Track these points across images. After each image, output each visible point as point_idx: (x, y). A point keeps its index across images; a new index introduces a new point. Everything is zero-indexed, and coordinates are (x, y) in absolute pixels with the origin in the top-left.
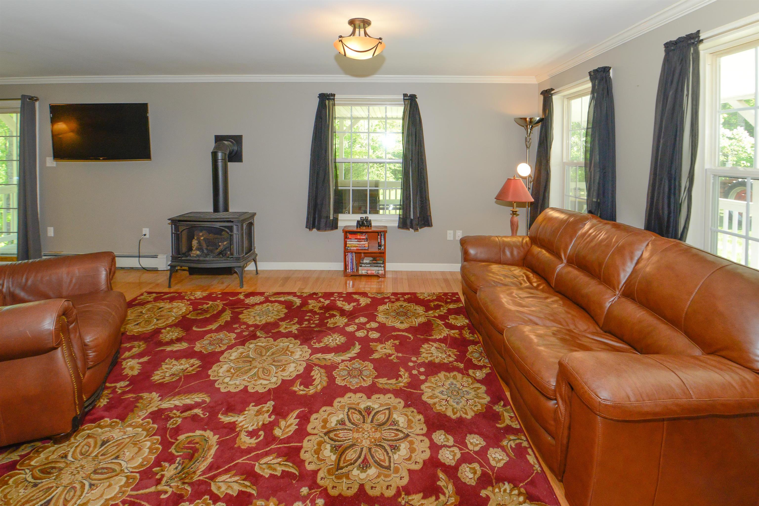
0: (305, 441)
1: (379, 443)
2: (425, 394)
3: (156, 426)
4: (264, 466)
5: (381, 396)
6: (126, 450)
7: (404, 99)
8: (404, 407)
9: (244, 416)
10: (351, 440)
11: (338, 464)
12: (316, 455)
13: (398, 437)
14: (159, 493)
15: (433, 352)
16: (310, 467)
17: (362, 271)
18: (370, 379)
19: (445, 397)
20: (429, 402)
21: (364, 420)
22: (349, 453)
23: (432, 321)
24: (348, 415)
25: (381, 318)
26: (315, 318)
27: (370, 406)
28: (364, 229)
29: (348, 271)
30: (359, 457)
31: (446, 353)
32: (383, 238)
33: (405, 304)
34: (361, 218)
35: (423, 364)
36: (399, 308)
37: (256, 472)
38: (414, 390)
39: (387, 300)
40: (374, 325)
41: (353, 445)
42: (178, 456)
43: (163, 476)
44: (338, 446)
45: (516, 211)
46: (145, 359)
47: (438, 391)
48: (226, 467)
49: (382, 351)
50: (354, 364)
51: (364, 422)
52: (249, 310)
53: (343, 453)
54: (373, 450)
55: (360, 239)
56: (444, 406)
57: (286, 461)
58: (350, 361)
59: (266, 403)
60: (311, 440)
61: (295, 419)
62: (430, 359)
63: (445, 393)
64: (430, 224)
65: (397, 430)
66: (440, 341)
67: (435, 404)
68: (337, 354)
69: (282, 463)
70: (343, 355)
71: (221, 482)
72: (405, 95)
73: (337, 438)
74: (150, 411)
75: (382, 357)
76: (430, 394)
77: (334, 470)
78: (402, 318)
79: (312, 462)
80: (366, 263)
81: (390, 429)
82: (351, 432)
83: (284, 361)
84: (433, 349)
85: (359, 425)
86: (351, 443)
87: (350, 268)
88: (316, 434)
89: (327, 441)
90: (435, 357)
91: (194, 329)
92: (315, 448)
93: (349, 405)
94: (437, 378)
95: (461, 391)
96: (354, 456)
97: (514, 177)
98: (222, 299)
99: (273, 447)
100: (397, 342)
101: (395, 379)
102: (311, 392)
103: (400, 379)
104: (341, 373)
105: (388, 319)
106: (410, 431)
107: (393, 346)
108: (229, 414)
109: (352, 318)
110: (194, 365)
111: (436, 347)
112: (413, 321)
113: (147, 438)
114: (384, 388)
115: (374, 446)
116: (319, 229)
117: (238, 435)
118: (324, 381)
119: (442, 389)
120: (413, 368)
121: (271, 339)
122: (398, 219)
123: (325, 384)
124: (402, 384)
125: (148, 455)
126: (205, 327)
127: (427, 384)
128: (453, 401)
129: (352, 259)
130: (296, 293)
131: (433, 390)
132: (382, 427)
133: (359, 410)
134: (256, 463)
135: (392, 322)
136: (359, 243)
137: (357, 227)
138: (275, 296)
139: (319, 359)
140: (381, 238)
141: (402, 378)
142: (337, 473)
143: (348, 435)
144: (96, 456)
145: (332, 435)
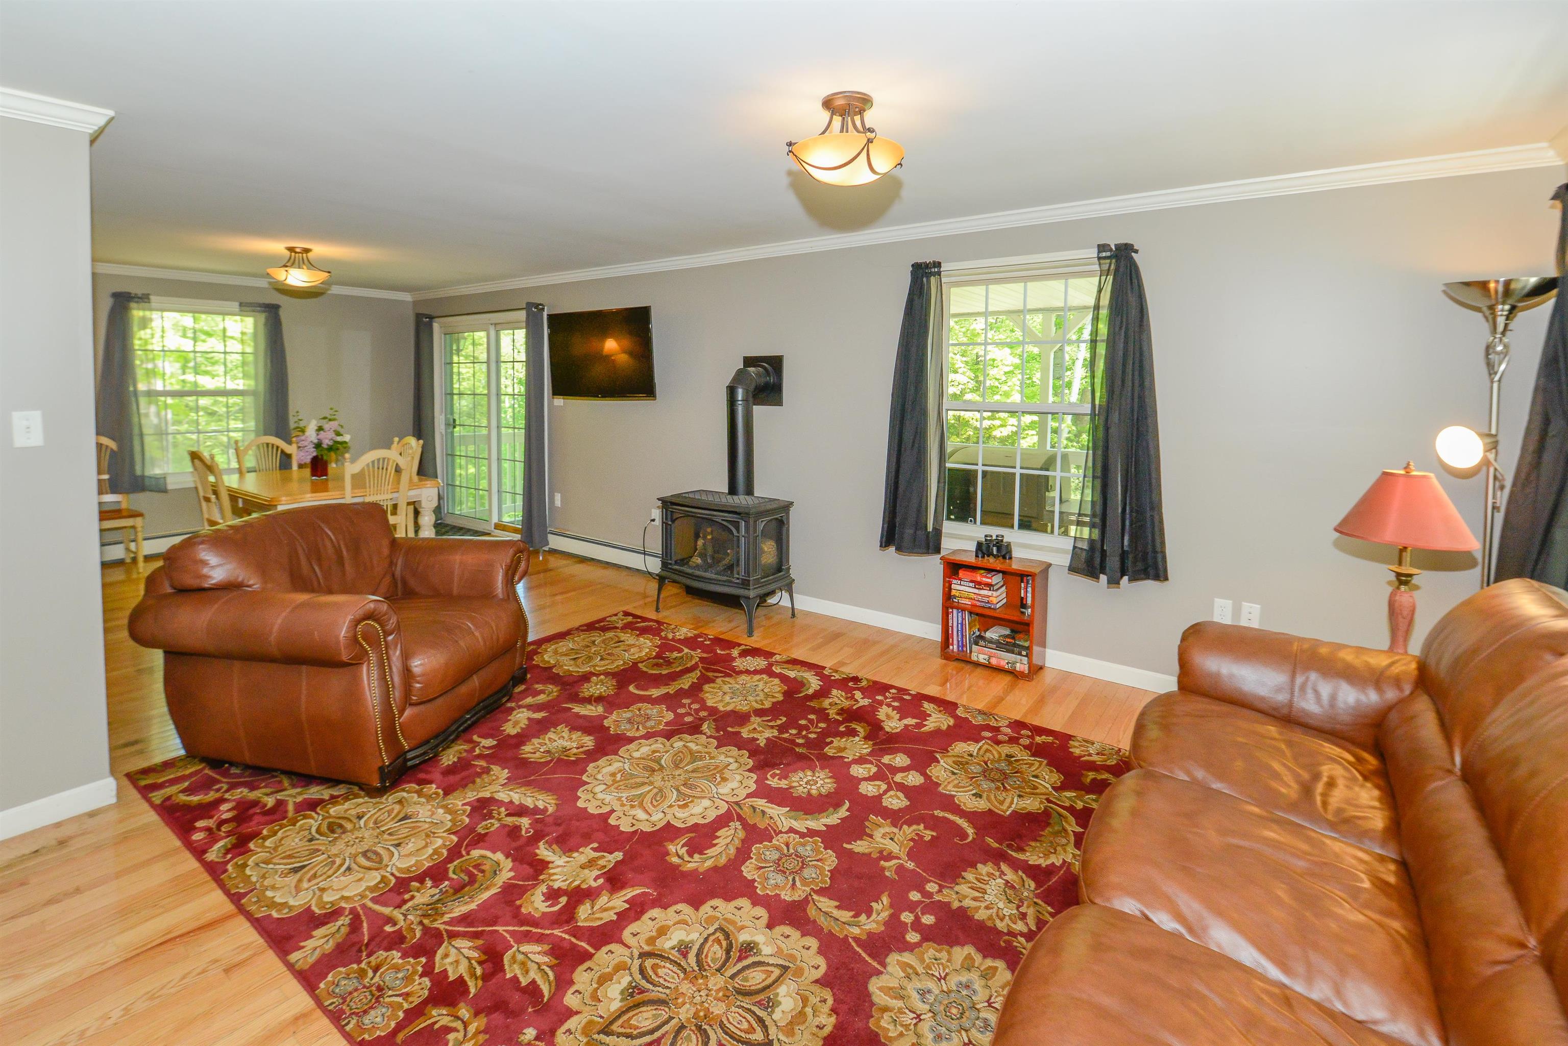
0: (605, 949)
1: (706, 1027)
2: (883, 977)
3: (467, 820)
4: (520, 957)
5: (795, 934)
6: (413, 840)
7: (1099, 258)
8: (816, 981)
9: (568, 859)
10: (668, 991)
11: (611, 1023)
12: (597, 983)
13: (750, 1036)
14: (391, 921)
15: (989, 891)
16: (571, 1000)
17: (980, 655)
18: (808, 889)
19: (922, 1007)
20: (875, 999)
21: (723, 965)
22: (644, 1014)
23: (1054, 814)
24: (706, 940)
25: (940, 771)
26: (817, 727)
27: (756, 944)
28: (991, 562)
29: (951, 647)
30: (652, 1032)
31: (1018, 907)
32: (1029, 589)
33: (1022, 755)
34: (986, 536)
35: (941, 909)
36: (999, 761)
37: (502, 960)
38: (870, 955)
39: (987, 734)
40: (914, 779)
41: (663, 1002)
42: (449, 879)
43: (413, 897)
44: (639, 989)
45: (1410, 575)
46: (539, 715)
47: (919, 986)
48: (480, 929)
49: (882, 841)
50: (803, 845)
51: (718, 970)
52: (727, 679)
53: (637, 1005)
54: (685, 1033)
55: (980, 583)
56: (902, 1026)
57: (551, 967)
58: (802, 835)
59: (611, 853)
60: (612, 953)
61: (624, 902)
62: (967, 903)
63: (931, 998)
64: (1161, 573)
65: (761, 1021)
66: (1034, 872)
67: (886, 1009)
68: (793, 813)
69: (545, 967)
70: (802, 819)
71: (456, 948)
72: (1102, 248)
73: (651, 973)
74: (481, 795)
75: (870, 854)
76: (894, 984)
77: (598, 1028)
78: (986, 785)
79: (580, 993)
80: (991, 641)
81: (750, 1010)
82: (682, 975)
83: (699, 789)
84: (995, 887)
85: (705, 970)
86: (664, 996)
87: (955, 642)
88: (629, 948)
89: (633, 970)
90: (983, 905)
91: (632, 688)
92: (607, 970)
93: (723, 922)
94: (944, 955)
95: (974, 1014)
96: (647, 1023)
97: (1407, 468)
98: (705, 649)
99: (557, 932)
100: (928, 835)
101: (852, 913)
102: (689, 865)
103: (863, 917)
104: (768, 853)
105: (954, 777)
106: (781, 1037)
107: (912, 840)
108: (554, 846)
109: (881, 750)
110: (582, 747)
111: (1007, 882)
112: (1008, 800)
113: (445, 834)
114: (815, 921)
115: (693, 1028)
116: (899, 549)
117: (534, 886)
118: (728, 854)
119: (930, 984)
120: (912, 907)
121: (715, 743)
122: (1071, 548)
123: (723, 860)
124: (856, 931)
125: (424, 860)
126: (646, 690)
127: (907, 957)
128: (931, 1027)
129: (962, 624)
130: (824, 668)
131: (908, 977)
132: (740, 998)
133: (731, 942)
134: (516, 946)
135: (956, 786)
136: (976, 591)
137: (977, 556)
138: (786, 666)
139: (754, 809)
140: (1026, 588)
141: (869, 917)
142: (596, 1036)
143: (673, 978)
144: (383, 832)
145: (649, 963)
